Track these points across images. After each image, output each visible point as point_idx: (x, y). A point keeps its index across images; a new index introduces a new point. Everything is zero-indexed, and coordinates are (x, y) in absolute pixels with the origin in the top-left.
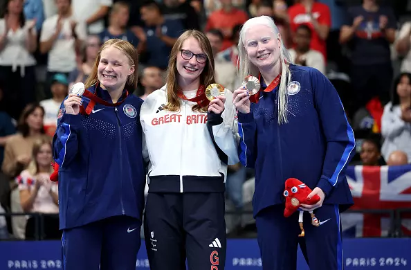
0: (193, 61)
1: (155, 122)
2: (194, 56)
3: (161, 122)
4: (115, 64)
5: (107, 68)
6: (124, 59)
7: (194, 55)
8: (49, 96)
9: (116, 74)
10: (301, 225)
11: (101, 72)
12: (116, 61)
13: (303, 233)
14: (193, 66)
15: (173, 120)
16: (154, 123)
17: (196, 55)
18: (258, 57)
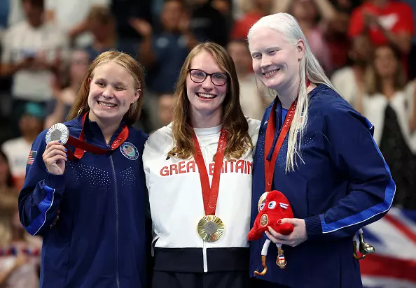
0: (207, 83)
1: (166, 172)
2: (209, 77)
3: (174, 172)
4: (118, 86)
5: (107, 92)
6: (129, 80)
7: (207, 75)
8: (16, 134)
9: (118, 101)
10: (264, 259)
11: (96, 98)
12: (120, 83)
13: (264, 271)
14: (208, 90)
15: (191, 170)
16: (164, 173)
17: (211, 75)
18: (264, 74)
